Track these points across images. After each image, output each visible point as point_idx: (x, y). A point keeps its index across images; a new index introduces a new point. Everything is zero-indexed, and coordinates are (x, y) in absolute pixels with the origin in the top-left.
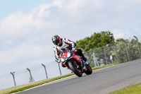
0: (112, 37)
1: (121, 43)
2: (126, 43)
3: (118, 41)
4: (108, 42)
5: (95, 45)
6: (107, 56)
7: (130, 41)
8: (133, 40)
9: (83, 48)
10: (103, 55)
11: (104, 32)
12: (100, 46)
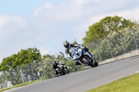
0: (38, 54)
1: (47, 59)
2: (53, 59)
3: (45, 57)
4: (35, 59)
5: (22, 61)
6: (35, 72)
7: (57, 57)
8: (59, 56)
9: (11, 65)
10: (31, 72)
11: (30, 49)
12: (27, 63)
